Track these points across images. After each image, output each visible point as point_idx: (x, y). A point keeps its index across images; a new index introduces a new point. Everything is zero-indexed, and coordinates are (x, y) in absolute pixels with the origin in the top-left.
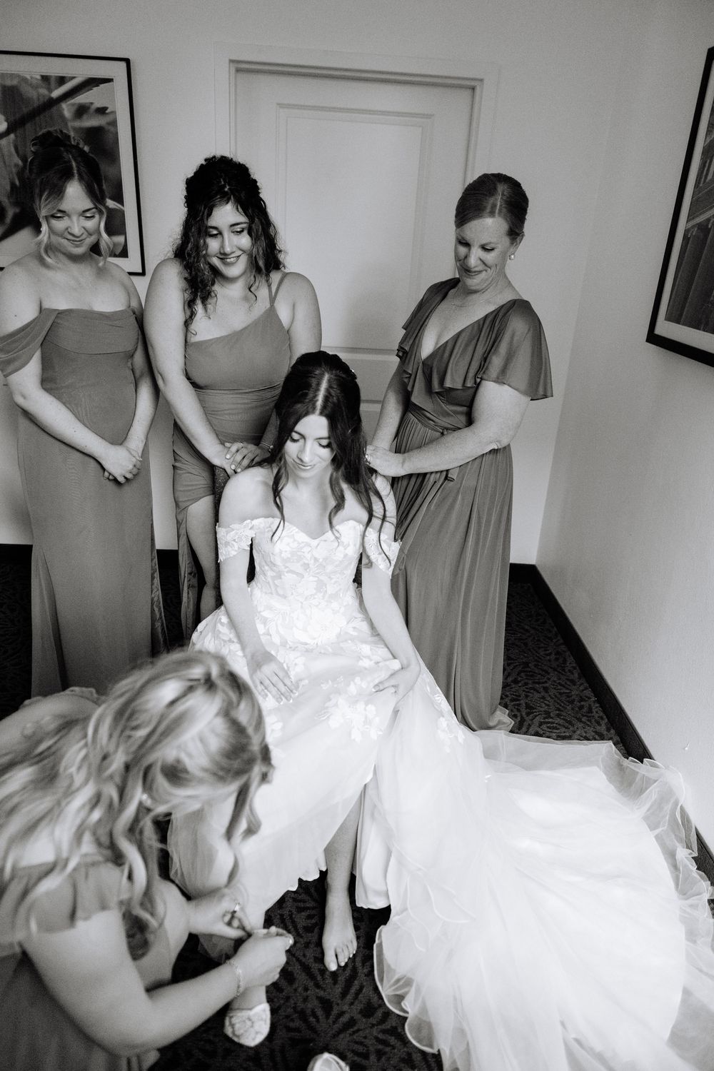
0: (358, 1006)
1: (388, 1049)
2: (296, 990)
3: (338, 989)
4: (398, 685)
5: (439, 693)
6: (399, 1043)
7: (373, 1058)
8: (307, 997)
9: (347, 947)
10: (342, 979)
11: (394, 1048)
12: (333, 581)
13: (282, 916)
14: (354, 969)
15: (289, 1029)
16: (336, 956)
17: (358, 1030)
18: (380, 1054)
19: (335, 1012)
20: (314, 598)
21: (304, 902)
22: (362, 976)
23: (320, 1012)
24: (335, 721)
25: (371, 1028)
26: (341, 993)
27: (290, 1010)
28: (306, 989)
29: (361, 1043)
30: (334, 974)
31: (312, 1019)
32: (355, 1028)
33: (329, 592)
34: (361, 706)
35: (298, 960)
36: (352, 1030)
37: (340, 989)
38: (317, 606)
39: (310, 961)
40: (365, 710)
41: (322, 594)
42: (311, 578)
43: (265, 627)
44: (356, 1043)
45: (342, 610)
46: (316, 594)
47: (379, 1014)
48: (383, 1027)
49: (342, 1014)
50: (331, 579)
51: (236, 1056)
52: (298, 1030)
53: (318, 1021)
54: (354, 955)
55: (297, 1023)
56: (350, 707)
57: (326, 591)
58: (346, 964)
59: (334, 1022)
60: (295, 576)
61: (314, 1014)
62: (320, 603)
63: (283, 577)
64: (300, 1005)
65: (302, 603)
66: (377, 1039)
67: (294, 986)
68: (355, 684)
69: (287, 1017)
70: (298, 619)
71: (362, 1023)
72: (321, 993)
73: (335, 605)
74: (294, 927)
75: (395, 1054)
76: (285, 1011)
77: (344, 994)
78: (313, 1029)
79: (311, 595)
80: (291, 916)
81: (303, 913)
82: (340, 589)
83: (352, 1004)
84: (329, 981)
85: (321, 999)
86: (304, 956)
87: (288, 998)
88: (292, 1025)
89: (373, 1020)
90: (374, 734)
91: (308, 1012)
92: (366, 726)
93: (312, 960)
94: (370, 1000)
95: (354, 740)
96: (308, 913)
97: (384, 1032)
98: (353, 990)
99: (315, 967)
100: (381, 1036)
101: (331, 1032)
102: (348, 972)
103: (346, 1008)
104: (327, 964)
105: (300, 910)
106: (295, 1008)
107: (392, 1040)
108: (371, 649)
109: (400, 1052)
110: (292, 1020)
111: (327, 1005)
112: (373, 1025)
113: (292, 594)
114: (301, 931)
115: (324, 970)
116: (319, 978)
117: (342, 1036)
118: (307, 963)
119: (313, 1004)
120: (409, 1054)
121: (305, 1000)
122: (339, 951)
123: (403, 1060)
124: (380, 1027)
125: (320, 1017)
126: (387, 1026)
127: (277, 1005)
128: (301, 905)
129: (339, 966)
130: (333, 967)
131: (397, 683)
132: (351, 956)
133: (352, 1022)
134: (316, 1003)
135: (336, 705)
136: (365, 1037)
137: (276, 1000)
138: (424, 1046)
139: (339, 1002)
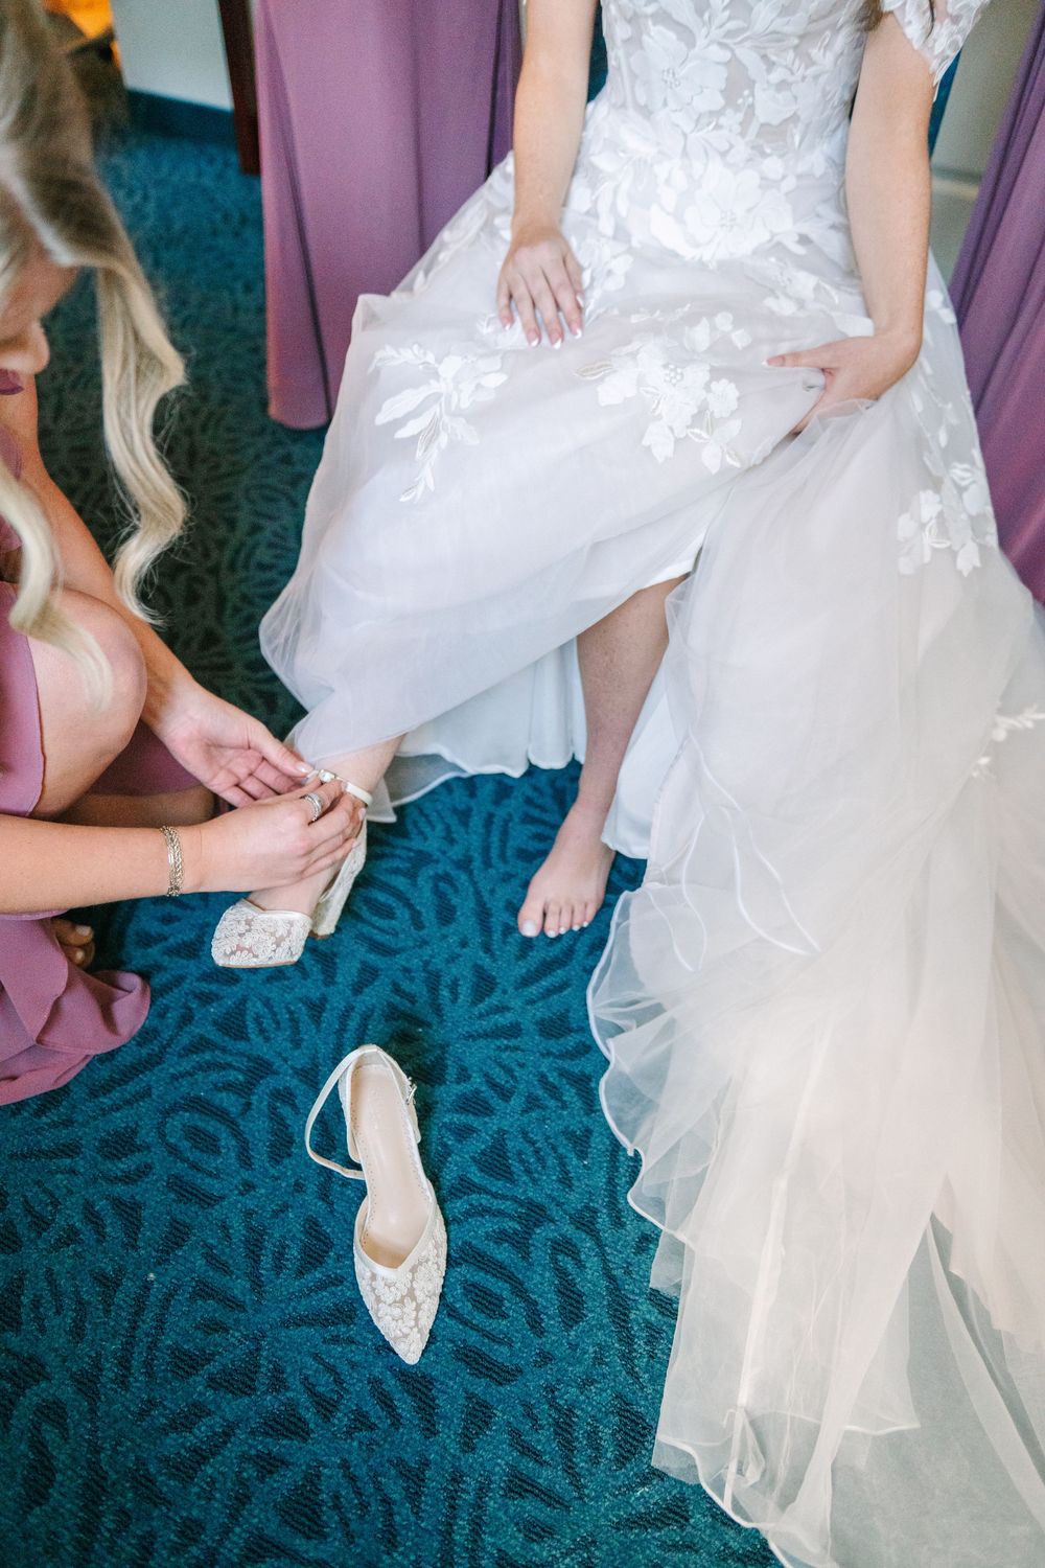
0: (540, 1011)
1: (552, 1103)
2: (445, 937)
3: (521, 969)
4: (837, 369)
5: (973, 463)
6: (579, 1104)
7: (516, 1102)
8: (459, 956)
9: (573, 912)
10: (536, 957)
11: (564, 1106)
12: (776, 76)
13: (491, 816)
14: (569, 952)
15: (397, 989)
16: (545, 915)
17: (517, 1048)
18: (532, 1103)
19: (494, 1000)
20: (718, 127)
21: (542, 809)
22: (573, 969)
23: (464, 990)
24: (615, 389)
25: (543, 1055)
26: (523, 978)
27: (416, 963)
28: (464, 944)
29: (509, 1071)
30: (527, 944)
31: (445, 993)
32: (513, 1042)
33: (762, 116)
34: (697, 374)
35: (478, 893)
36: (505, 1042)
37: (524, 971)
38: (724, 154)
39: (496, 904)
40: (707, 388)
41: (740, 117)
42: (714, 48)
43: (593, 194)
44: (503, 1067)
45: (790, 183)
46: (719, 113)
47: (571, 1041)
48: (566, 1064)
49: (502, 1009)
50: (771, 65)
51: (288, 987)
52: (412, 999)
53: (454, 1000)
54: (582, 930)
55: (417, 987)
56: (665, 366)
57: (752, 107)
58: (559, 937)
59: (481, 1016)
60: (672, 35)
61: (454, 988)
62: (732, 146)
63: (645, 38)
64: (438, 963)
65: (685, 135)
66: (543, 1079)
67: (445, 930)
68: (713, 328)
69: (406, 970)
70: (667, 181)
71: (532, 1040)
72: (486, 961)
73: (773, 166)
74: (501, 840)
75: (560, 1117)
76: (407, 960)
77: (526, 981)
78: (438, 1010)
79: (711, 113)
80: (506, 822)
81: (529, 827)
82: (794, 118)
83: (532, 1002)
84: (512, 949)
85: (479, 971)
86: (492, 891)
87: (424, 943)
88: (406, 985)
89: (554, 1046)
90: (712, 458)
91: (446, 979)
92: (697, 431)
93: (501, 904)
94: (568, 1011)
95: (648, 449)
96: (539, 831)
97: (563, 1073)
98: (545, 983)
99: (499, 918)
100: (553, 1078)
101: (466, 1028)
102: (556, 950)
103: (516, 1003)
104: (520, 921)
105: (528, 819)
106: (426, 963)
107: (570, 1094)
108: (817, 288)
109: (575, 1120)
110: (412, 979)
111: (485, 984)
112: (549, 1054)
113: (665, 104)
114: (509, 853)
115: (511, 929)
116: (497, 936)
117: (482, 1042)
118: (488, 906)
119: (462, 971)
120: (588, 1132)
121: (453, 958)
122: (552, 909)
123: (569, 1134)
124: (560, 1062)
125: (462, 997)
126: (576, 1066)
127: (401, 945)
128: (536, 813)
129: (542, 932)
130: (529, 929)
131: (834, 365)
132: (576, 928)
133: (514, 1031)
134: (468, 973)
135: (634, 355)
136: (522, 1066)
137: (402, 936)
138: (622, 1132)
139: (511, 990)
